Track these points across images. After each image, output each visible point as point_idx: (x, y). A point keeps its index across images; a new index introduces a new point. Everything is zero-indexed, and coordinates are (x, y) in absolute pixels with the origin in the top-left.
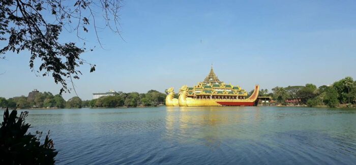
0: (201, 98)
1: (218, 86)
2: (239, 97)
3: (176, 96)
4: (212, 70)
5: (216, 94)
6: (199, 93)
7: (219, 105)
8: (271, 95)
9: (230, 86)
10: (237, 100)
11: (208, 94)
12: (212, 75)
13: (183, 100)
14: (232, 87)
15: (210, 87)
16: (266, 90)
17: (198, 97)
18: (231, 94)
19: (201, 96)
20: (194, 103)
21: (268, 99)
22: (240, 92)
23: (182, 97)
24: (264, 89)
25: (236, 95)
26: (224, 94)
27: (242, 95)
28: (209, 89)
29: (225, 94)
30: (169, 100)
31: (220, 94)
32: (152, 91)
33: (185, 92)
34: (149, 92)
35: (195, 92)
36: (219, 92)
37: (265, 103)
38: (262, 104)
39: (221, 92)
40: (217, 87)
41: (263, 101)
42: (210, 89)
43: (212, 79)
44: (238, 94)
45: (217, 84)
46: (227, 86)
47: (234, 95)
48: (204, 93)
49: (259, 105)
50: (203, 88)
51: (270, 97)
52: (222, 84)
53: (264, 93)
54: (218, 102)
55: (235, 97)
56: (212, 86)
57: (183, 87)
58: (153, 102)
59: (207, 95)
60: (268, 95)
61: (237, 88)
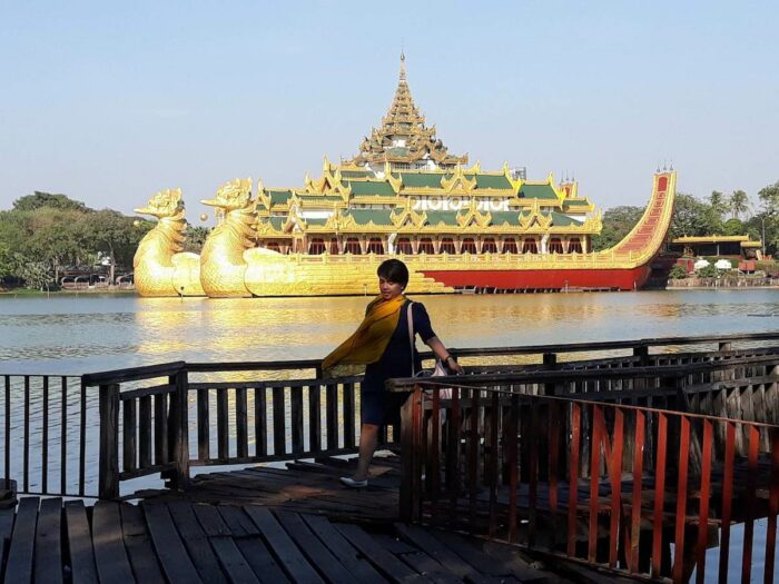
0: (335, 251)
1: (434, 181)
2: (555, 245)
3: (193, 240)
4: (403, 89)
5: (418, 227)
6: (322, 222)
7: (439, 287)
8: (759, 224)
9: (500, 182)
10: (545, 260)
11: (371, 227)
12: (403, 116)
13: (224, 261)
14: (517, 186)
15: (385, 188)
16: (739, 198)
17: (317, 244)
18: (506, 228)
19: (333, 238)
20: (291, 279)
21: (730, 249)
22: (561, 212)
23: (220, 244)
24: (727, 195)
25: (536, 229)
26: (463, 229)
27: (572, 229)
28: (377, 199)
29: (474, 229)
30: (152, 264)
31: (442, 228)
32: (41, 199)
33: (237, 217)
34: (23, 204)
35: (300, 219)
36: (434, 217)
37: (708, 273)
38: (692, 281)
39: (449, 217)
40: (427, 190)
41: (702, 263)
42: (387, 200)
43: (401, 143)
44: (545, 228)
45: (432, 168)
46: (484, 181)
47: (526, 228)
48: (350, 225)
49: (675, 284)
50: (345, 192)
51: (745, 241)
52: (459, 169)
53: (727, 217)
54: (428, 274)
55: (531, 244)
56: (396, 184)
57: (226, 191)
58: (37, 268)
59: (365, 236)
60: (742, 229)
61: (544, 191)
